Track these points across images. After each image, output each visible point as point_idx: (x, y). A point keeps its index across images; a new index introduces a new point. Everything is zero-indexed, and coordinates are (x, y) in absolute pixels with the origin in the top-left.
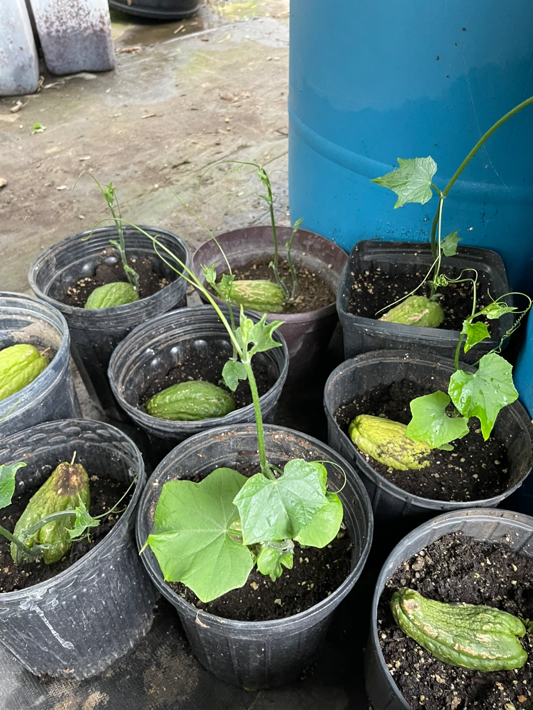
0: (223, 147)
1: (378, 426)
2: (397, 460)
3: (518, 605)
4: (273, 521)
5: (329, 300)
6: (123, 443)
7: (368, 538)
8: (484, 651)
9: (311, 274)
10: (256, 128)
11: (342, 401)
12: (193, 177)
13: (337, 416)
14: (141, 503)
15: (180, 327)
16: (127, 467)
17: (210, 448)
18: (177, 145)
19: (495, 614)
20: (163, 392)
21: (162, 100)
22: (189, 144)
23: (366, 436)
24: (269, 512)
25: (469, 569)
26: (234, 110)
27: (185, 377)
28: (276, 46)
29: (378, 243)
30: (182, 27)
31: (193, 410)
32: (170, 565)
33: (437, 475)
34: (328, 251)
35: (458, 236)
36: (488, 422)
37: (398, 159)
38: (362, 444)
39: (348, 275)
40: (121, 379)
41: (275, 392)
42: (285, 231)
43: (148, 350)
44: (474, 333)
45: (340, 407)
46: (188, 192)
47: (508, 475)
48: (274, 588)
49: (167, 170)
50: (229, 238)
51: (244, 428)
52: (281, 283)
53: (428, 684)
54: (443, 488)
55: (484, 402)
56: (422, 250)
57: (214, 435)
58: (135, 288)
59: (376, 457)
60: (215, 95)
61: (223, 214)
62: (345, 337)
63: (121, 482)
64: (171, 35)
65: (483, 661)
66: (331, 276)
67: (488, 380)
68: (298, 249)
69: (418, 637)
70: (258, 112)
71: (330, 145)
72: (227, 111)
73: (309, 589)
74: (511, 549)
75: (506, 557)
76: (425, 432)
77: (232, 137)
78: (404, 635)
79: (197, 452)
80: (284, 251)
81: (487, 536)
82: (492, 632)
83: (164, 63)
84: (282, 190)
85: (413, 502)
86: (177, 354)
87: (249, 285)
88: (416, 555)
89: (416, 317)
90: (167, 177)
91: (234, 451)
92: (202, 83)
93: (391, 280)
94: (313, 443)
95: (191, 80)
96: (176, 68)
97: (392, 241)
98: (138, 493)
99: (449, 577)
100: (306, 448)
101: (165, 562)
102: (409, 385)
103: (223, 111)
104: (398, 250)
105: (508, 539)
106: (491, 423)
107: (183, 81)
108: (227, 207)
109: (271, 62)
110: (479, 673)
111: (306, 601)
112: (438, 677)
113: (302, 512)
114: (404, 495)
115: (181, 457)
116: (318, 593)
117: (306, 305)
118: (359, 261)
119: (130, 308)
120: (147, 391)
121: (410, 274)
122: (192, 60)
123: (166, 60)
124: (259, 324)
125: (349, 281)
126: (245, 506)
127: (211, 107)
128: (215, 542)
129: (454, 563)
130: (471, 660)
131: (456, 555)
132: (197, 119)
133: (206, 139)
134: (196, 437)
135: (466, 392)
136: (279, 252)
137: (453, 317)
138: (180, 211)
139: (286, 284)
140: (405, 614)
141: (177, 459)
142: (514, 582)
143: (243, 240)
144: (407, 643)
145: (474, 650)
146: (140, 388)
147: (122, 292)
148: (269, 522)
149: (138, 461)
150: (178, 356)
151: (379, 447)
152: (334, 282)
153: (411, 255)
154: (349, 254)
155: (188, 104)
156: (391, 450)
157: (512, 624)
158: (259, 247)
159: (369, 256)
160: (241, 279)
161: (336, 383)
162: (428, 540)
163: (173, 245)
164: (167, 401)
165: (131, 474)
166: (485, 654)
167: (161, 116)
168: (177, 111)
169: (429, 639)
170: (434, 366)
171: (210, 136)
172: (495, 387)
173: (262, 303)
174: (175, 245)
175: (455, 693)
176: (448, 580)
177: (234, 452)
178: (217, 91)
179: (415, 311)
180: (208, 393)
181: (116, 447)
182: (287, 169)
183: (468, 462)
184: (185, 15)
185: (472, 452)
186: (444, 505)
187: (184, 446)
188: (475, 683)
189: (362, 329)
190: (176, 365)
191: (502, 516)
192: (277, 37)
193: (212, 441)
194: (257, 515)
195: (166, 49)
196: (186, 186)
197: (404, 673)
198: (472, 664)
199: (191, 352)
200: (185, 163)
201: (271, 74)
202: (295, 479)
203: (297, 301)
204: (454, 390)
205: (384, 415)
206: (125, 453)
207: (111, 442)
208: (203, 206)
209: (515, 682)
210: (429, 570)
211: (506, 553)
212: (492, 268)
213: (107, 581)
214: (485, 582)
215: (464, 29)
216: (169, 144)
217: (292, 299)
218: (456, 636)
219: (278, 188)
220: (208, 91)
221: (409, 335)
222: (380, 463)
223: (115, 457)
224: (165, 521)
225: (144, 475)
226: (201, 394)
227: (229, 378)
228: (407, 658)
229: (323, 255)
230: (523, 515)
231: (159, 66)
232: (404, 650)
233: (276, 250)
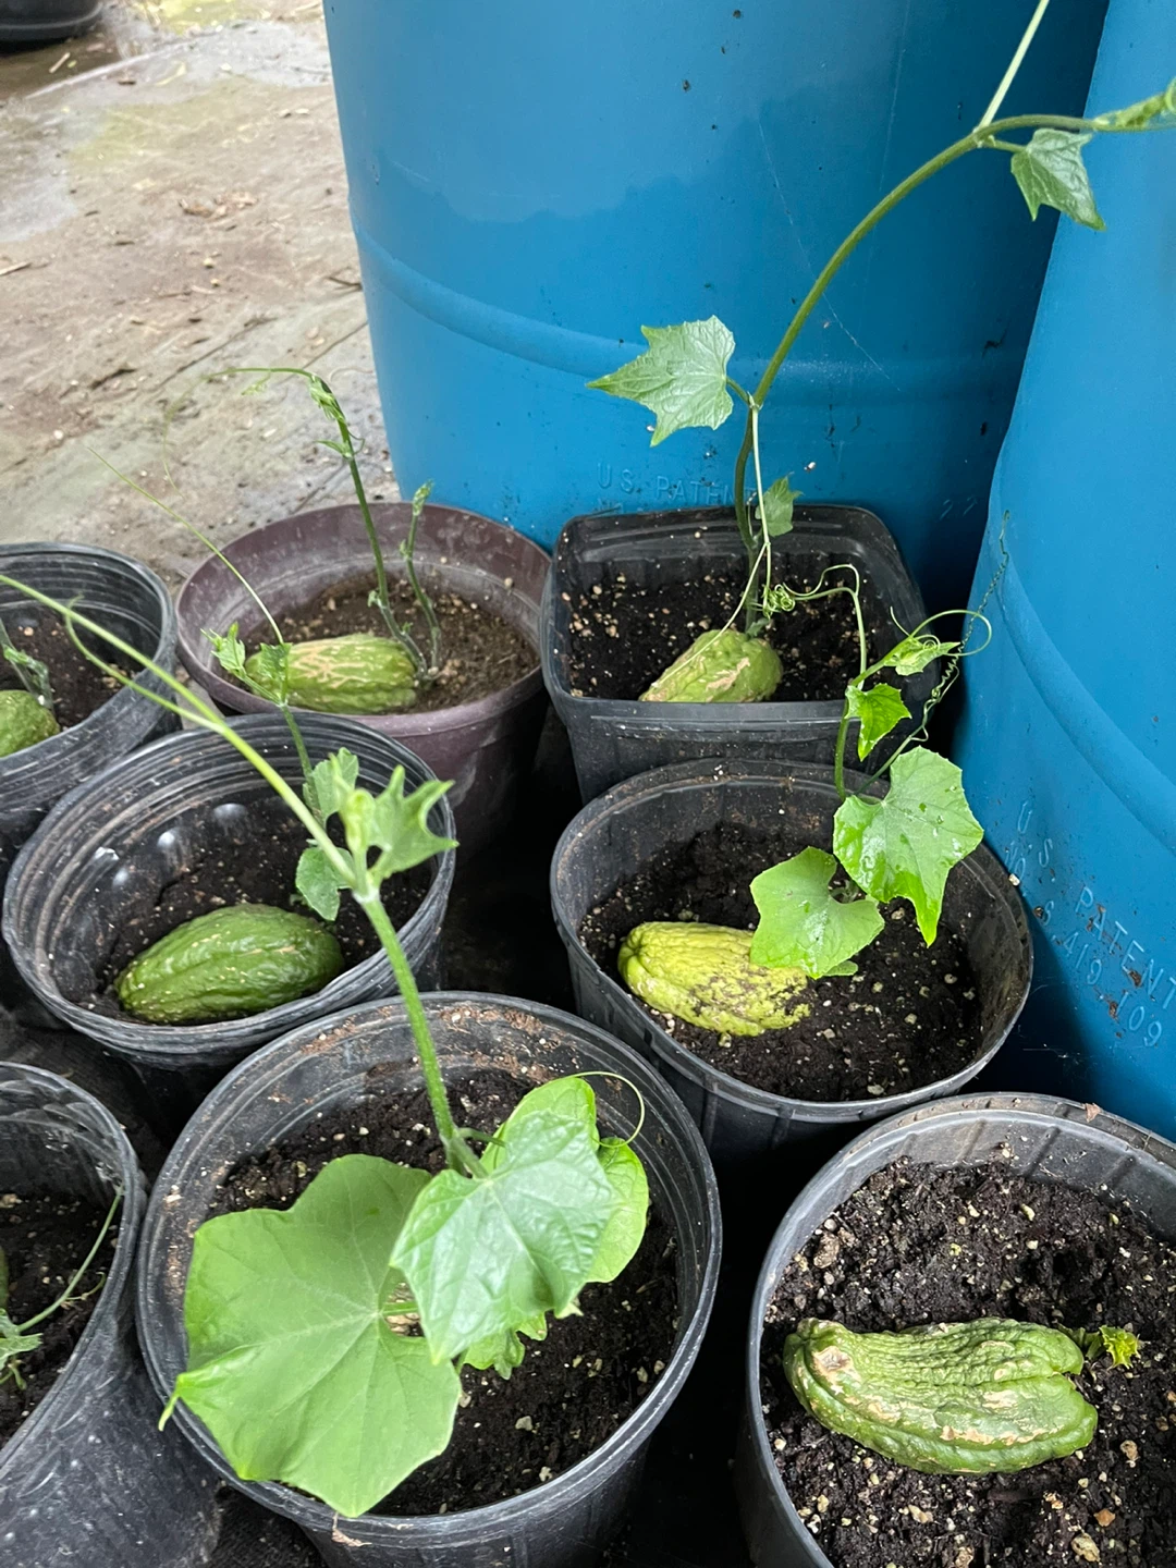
0: (208, 326)
1: (685, 945)
2: (738, 1014)
3: (1049, 1293)
4: (497, 1280)
5: (519, 661)
6: (70, 1106)
7: (713, 1229)
8: (1006, 1428)
9: (466, 604)
10: (280, 275)
11: (590, 896)
12: (147, 404)
13: (585, 934)
14: (142, 1260)
15: (170, 782)
16: (92, 1161)
17: (297, 1076)
18: (96, 331)
19: (1013, 1335)
20: (153, 950)
21: (41, 228)
22: (125, 324)
23: (661, 973)
24: (486, 1261)
25: (936, 1238)
26: (221, 237)
27: (203, 899)
28: (298, 85)
29: (611, 520)
30: (67, 56)
31: (237, 981)
32: (248, 1441)
33: (829, 1033)
34: (498, 549)
35: (792, 487)
36: (929, 903)
37: (643, 327)
38: (655, 993)
39: (558, 601)
40: (39, 938)
41: (433, 907)
42: (390, 512)
43: (101, 852)
44: (875, 713)
45: (590, 912)
46: (141, 442)
47: (976, 1005)
48: (509, 1391)
49: (80, 394)
50: (259, 546)
51: (371, 1011)
52: (402, 638)
53: (897, 1534)
54: (848, 1061)
55: (913, 858)
56: (713, 524)
57: (301, 1044)
58: (41, 699)
59: (690, 1017)
60: (168, 205)
61: (234, 485)
62: (577, 750)
63: (82, 1198)
64: (44, 79)
65: (1007, 1452)
66: (517, 603)
67: (915, 808)
68: (429, 550)
69: (859, 1430)
70: (280, 237)
71: (465, 304)
72: (201, 242)
73: (591, 1374)
74: (1013, 1171)
75: (1007, 1191)
76: (792, 945)
77: (227, 301)
78: (825, 1431)
79: (265, 1093)
80: (398, 559)
81: (961, 1154)
82: (1015, 1381)
83: (35, 143)
84: (365, 413)
85: (794, 1116)
86: (176, 848)
87: (326, 653)
88: (819, 1232)
89: (723, 680)
90: (83, 411)
91: (357, 1070)
92: (134, 180)
93: (652, 601)
94: (545, 1019)
95: (105, 175)
96: (65, 152)
97: (640, 510)
98: (131, 1234)
99: (898, 1267)
100: (531, 1031)
101: (230, 1435)
102: (733, 836)
103: (194, 242)
104: (657, 529)
105: (1006, 1153)
106: (936, 903)
107: (86, 180)
108: (241, 468)
109: (288, 121)
110: (1001, 1479)
111: (589, 1406)
112: (916, 1511)
113: (566, 1242)
114: (773, 1102)
115: (226, 1113)
116: (616, 1379)
117: (469, 679)
118: (575, 565)
119: (35, 758)
120: (113, 951)
121: (692, 582)
122: (101, 129)
123: (38, 136)
124: (386, 796)
125: (563, 617)
126: (423, 1264)
127: (163, 236)
128: (355, 1351)
129: (901, 1233)
130: (982, 1455)
131: (903, 1214)
132: (134, 266)
133: (164, 310)
134: (257, 1057)
135: (873, 844)
136: (385, 562)
137: (802, 667)
138: (127, 489)
139: (412, 635)
140: (821, 1385)
141: (218, 1122)
142: (1033, 1245)
143: (293, 546)
144: (835, 1447)
145: (984, 1433)
146: (95, 947)
147: (10, 716)
148: (489, 1288)
149: (115, 1145)
150: (178, 852)
151: (693, 992)
152: (525, 618)
153: (688, 537)
154: (550, 553)
155: (105, 234)
156: (720, 996)
157: (1054, 1351)
158: (334, 556)
159: (596, 552)
160: (305, 639)
161: (574, 860)
162: (840, 1191)
163: (122, 582)
164: (169, 970)
165: (103, 1177)
166: (1010, 1435)
167: (45, 265)
168: (81, 250)
169: (882, 1429)
170: (781, 785)
171: (173, 303)
172: (932, 823)
173: (365, 690)
174: (128, 580)
175: (960, 1538)
176: (898, 1275)
177: (358, 1072)
178: (173, 195)
179: (719, 666)
180: (267, 933)
181: (54, 1117)
182: (370, 364)
183: (890, 990)
184: (72, 28)
185: (896, 966)
186: (866, 1108)
187: (230, 1086)
188: (998, 1504)
189: (612, 727)
190: (176, 874)
191: (988, 1106)
192: (297, 65)
193: (300, 1058)
194: (456, 1279)
195: (34, 111)
196: (134, 427)
197: (840, 1523)
198: (984, 1464)
199: (209, 837)
200: (121, 372)
201: (296, 148)
202: (537, 1161)
203: (447, 672)
204: (845, 844)
205: (689, 914)
206: (81, 1129)
207: (38, 1107)
208: (184, 470)
209: (1084, 1482)
210: (851, 1260)
211: (1006, 1181)
212: (865, 546)
213: (88, 1474)
214: (974, 1259)
215: (737, 13)
216: (74, 331)
217: (434, 669)
218: (940, 1408)
219: (356, 411)
220: (151, 198)
221: (716, 725)
222: (701, 1028)
223: (55, 1141)
224: (216, 1325)
225: (139, 1176)
226: (251, 939)
227: (315, 890)
228: (840, 1483)
229: (490, 557)
230: (1033, 1096)
231: (24, 152)
232: (831, 1466)
233: (379, 560)
